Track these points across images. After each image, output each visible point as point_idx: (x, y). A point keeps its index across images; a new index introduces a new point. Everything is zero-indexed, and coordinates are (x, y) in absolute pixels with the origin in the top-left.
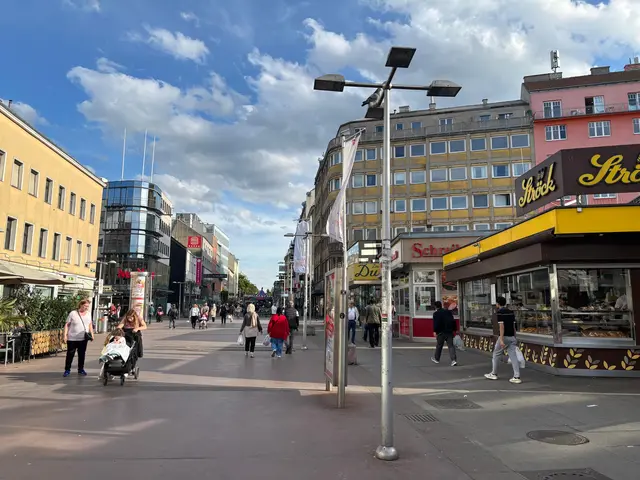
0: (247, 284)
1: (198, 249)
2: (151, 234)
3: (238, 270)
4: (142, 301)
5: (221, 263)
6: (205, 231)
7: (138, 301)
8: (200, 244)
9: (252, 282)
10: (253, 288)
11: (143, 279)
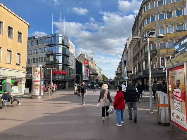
0: (105, 77)
1: (87, 65)
2: (64, 55)
3: (102, 73)
4: (39, 83)
5: (96, 70)
6: (90, 59)
7: (36, 83)
8: (88, 63)
9: (107, 77)
10: (107, 79)
11: (39, 69)
